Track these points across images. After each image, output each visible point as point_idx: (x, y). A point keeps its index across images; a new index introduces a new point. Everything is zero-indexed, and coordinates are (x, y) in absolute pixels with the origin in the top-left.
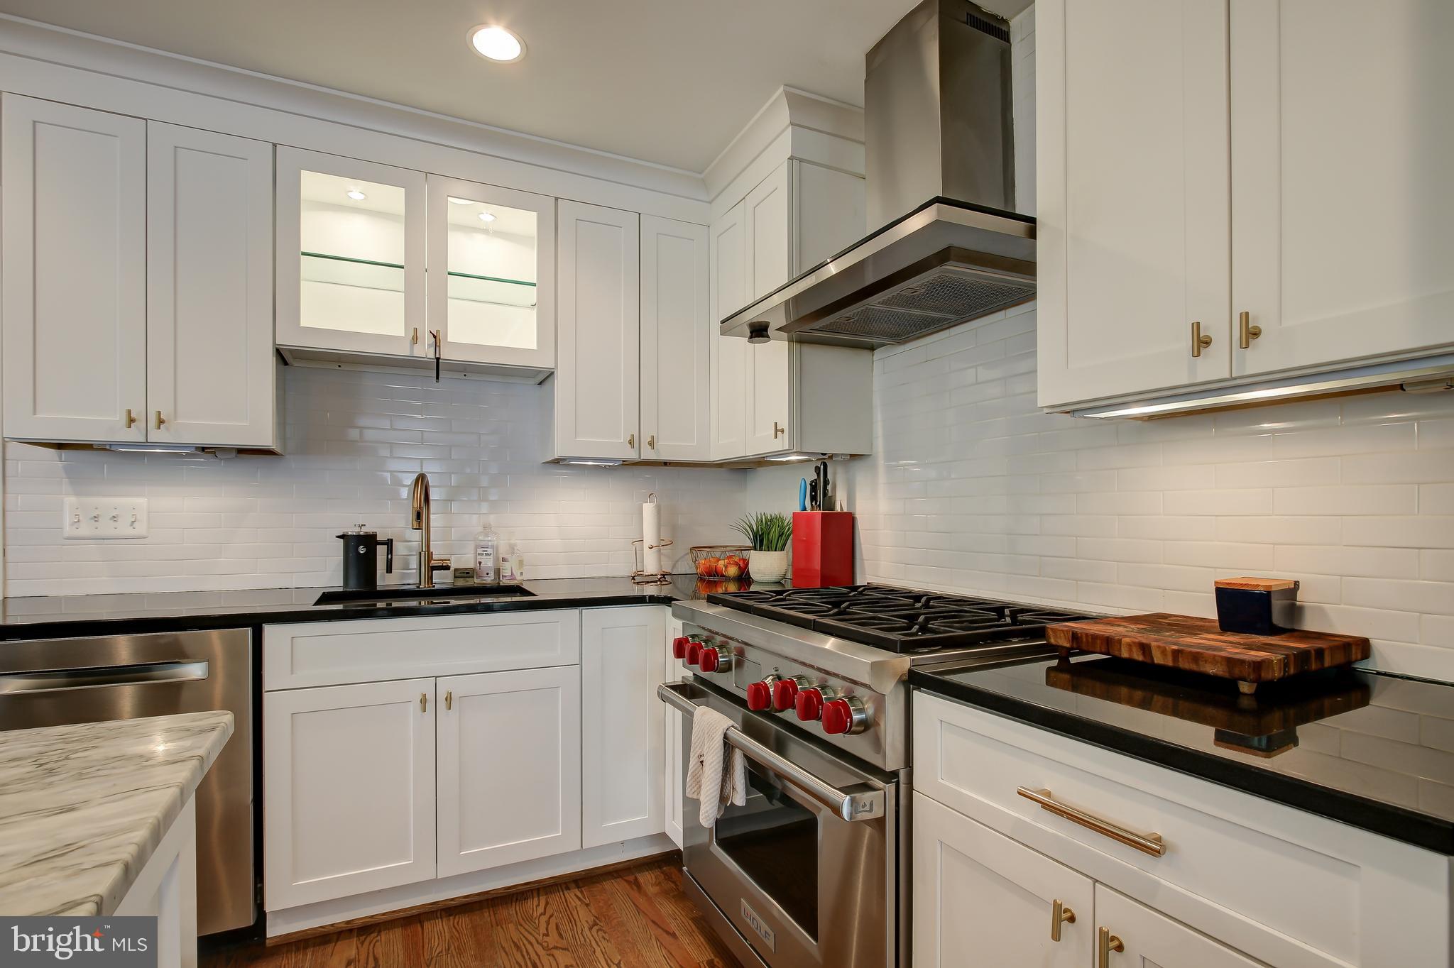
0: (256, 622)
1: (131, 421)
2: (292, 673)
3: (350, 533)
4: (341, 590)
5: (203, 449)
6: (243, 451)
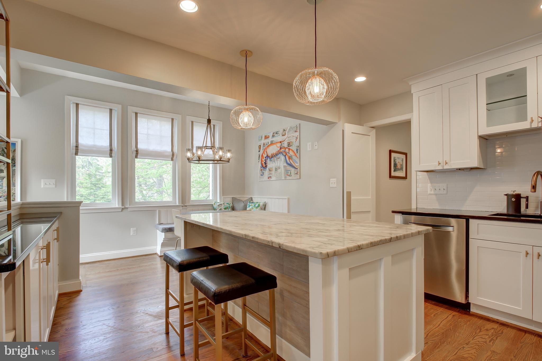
0: (467, 218)
1: (439, 164)
2: (478, 235)
3: (509, 194)
4: (506, 213)
5: (460, 169)
6: (472, 169)
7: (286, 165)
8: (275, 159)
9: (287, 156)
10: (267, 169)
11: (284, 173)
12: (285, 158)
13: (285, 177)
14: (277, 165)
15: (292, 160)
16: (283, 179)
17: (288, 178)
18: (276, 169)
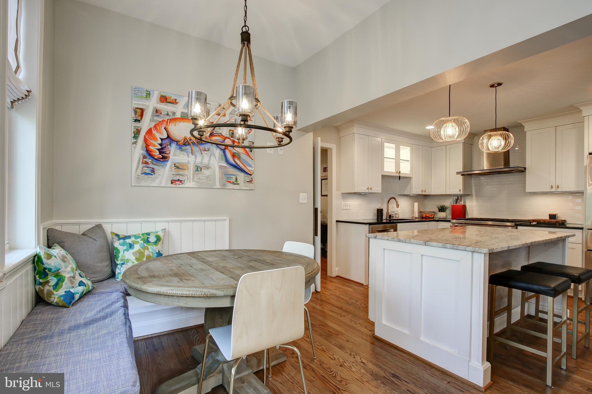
1: (367, 189)
7: (225, 165)
8: (195, 149)
9: (227, 151)
10: (169, 164)
11: (221, 179)
12: (224, 152)
13: (224, 185)
14: (202, 162)
15: (239, 159)
16: (218, 186)
17: (230, 186)
18: (198, 169)
